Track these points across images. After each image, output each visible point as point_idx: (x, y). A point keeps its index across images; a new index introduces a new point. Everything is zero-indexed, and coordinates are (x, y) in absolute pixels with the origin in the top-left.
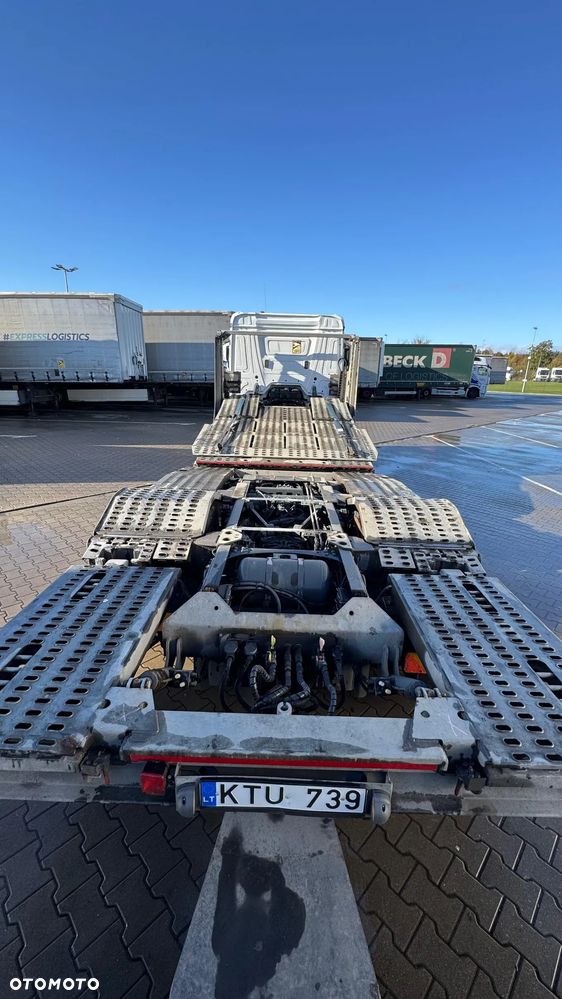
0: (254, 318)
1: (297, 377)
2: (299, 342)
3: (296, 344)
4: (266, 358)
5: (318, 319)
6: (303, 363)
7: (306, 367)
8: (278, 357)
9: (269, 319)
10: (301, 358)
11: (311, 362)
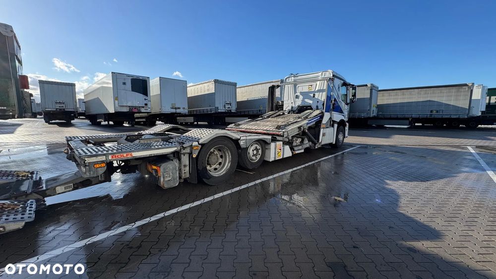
0: (293, 78)
1: (309, 102)
2: (311, 86)
3: (310, 86)
4: (296, 94)
5: (320, 73)
6: (312, 95)
7: (314, 97)
8: (301, 93)
9: (299, 77)
10: (311, 92)
11: (316, 94)
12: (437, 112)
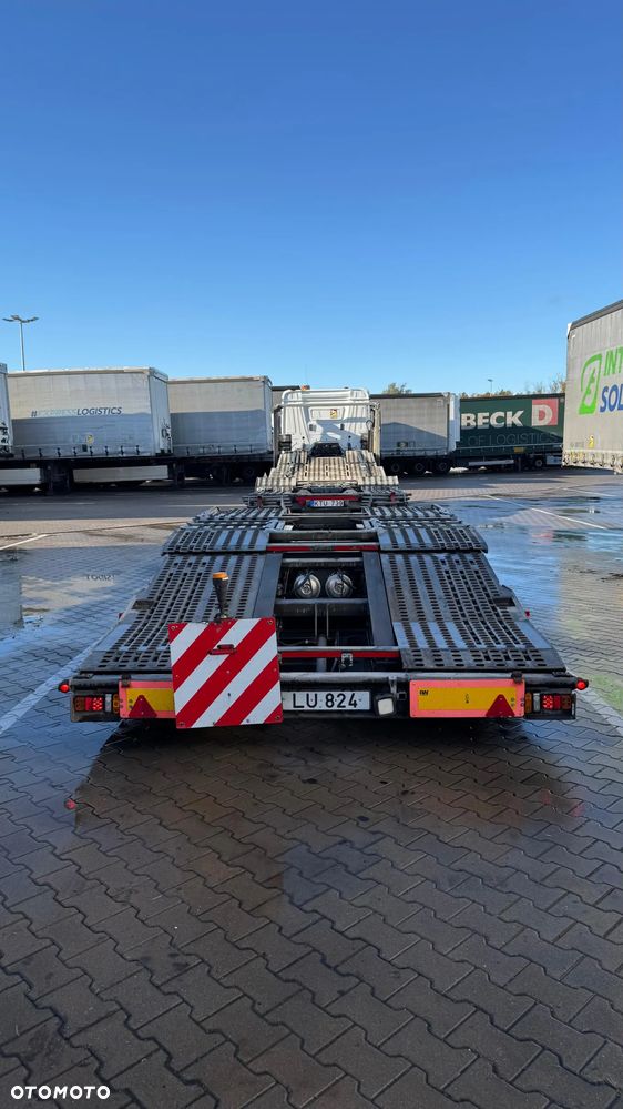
0: (300, 394)
1: (335, 436)
2: (336, 410)
3: (333, 412)
4: (310, 423)
5: (349, 392)
6: (339, 426)
7: (342, 428)
8: (319, 422)
9: (312, 394)
10: (337, 421)
11: (345, 424)
12: (407, 444)
